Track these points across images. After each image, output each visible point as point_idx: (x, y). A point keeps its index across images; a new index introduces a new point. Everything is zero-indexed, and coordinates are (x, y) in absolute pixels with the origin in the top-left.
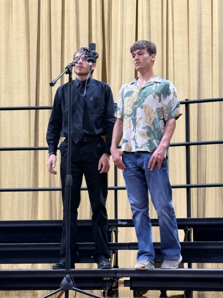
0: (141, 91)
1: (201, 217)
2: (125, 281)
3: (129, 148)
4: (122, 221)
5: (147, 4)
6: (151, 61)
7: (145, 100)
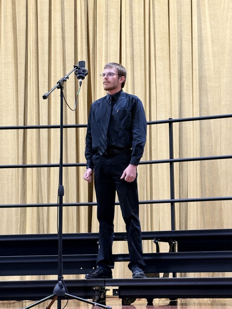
2: (113, 289)
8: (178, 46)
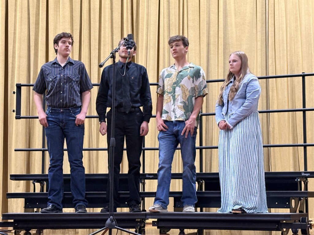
0: (178, 73)
1: (208, 172)
2: (153, 221)
3: (169, 118)
4: (150, 174)
5: (167, 4)
6: (185, 52)
7: (182, 81)
8: (207, 17)
